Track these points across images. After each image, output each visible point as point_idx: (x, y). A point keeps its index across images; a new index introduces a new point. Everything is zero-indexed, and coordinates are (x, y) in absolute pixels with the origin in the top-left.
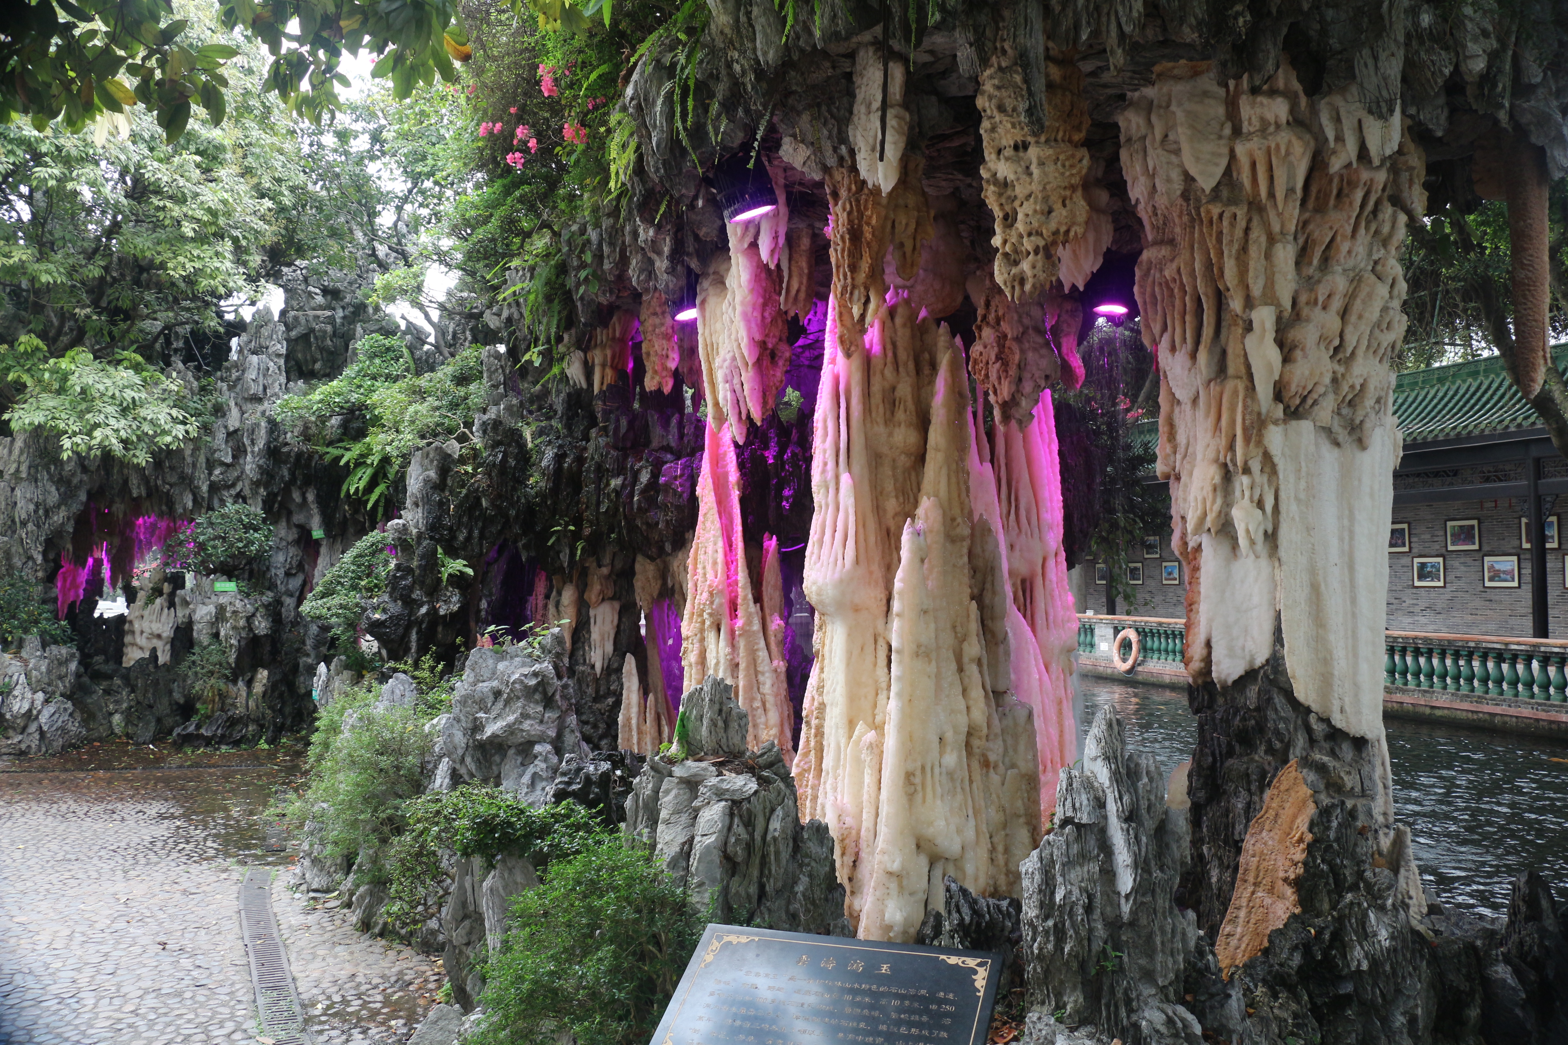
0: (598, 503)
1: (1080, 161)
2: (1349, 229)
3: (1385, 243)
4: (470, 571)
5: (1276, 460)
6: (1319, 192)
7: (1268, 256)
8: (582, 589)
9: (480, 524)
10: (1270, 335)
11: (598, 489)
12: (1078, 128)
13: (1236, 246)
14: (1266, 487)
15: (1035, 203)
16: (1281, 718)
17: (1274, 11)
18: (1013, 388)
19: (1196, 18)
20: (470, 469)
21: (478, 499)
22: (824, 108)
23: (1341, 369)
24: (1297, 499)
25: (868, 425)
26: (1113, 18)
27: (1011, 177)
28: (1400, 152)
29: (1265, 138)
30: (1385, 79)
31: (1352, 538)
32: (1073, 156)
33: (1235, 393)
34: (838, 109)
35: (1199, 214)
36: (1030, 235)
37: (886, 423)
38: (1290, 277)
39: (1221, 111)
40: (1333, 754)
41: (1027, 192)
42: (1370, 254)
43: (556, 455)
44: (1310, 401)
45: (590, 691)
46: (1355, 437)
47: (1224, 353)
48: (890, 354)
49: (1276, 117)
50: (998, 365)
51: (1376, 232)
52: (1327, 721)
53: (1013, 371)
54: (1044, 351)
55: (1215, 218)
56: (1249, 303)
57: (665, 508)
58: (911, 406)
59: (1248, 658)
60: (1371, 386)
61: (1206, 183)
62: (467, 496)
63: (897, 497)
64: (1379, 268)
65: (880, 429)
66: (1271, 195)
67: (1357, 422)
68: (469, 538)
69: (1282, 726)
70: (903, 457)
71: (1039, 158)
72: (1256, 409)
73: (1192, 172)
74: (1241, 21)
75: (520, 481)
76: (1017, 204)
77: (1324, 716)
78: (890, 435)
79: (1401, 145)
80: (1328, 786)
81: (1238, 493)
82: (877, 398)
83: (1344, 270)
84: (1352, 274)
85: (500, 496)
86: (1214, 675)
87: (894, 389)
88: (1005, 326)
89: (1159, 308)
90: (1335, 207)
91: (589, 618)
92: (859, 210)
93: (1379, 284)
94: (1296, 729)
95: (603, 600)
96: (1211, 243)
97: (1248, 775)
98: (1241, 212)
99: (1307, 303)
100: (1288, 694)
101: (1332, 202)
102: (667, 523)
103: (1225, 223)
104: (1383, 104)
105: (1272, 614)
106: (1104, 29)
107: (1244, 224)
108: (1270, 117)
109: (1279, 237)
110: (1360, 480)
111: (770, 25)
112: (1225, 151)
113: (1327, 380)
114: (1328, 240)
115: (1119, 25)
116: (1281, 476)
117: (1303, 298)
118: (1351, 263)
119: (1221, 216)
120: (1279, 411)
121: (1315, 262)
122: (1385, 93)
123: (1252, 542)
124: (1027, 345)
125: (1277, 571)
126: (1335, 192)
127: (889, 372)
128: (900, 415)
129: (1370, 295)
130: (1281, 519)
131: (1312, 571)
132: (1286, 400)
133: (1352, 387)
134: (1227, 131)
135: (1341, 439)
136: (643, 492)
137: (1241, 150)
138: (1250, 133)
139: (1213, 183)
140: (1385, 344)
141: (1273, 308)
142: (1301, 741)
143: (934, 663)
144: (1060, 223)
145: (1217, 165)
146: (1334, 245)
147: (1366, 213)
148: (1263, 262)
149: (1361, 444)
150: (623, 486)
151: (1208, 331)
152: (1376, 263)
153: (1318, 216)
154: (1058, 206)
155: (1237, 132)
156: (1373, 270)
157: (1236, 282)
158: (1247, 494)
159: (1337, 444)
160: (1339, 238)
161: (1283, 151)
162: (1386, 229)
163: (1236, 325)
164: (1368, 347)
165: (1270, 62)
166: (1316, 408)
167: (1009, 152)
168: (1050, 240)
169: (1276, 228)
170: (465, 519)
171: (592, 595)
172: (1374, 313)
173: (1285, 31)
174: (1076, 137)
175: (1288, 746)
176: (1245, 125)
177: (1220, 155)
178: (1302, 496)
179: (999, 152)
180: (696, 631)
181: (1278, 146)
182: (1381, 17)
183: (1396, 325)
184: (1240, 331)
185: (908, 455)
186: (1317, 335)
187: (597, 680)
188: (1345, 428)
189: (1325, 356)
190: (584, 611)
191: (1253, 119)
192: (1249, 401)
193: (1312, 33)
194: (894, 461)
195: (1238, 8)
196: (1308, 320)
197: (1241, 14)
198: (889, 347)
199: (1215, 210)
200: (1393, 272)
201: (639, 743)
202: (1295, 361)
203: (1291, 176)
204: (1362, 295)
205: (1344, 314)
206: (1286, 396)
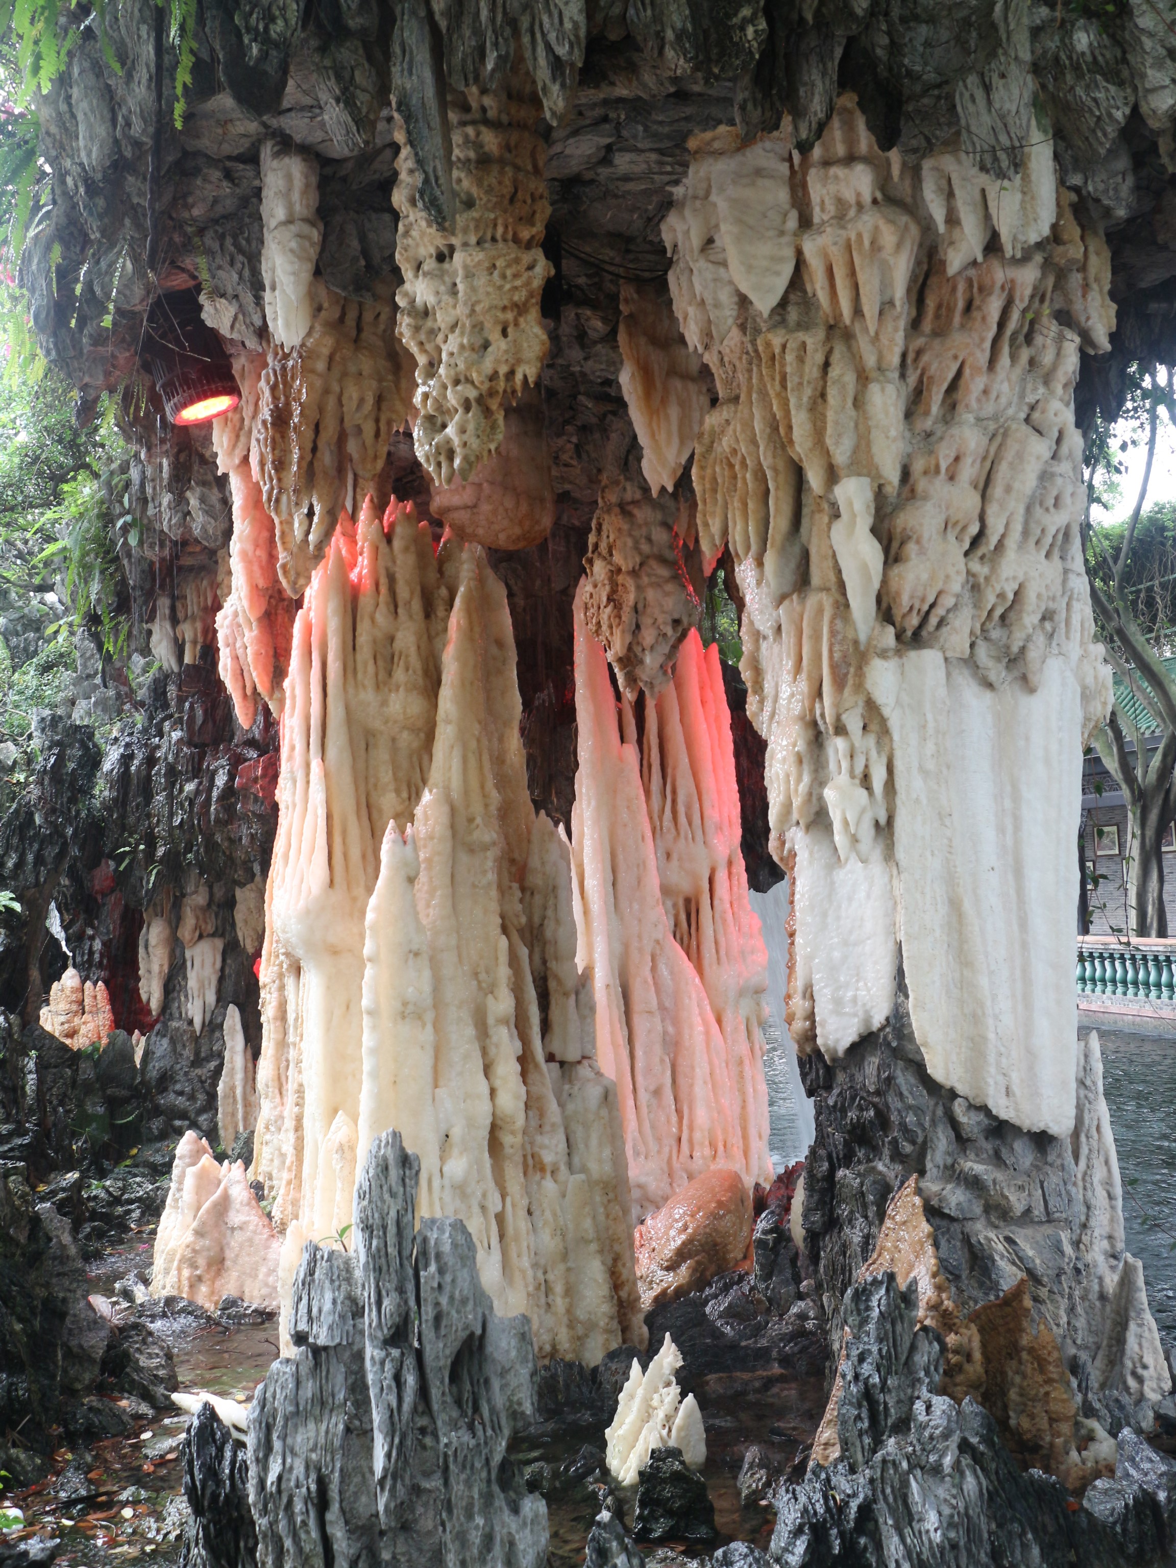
0: (171, 815)
1: (530, 268)
2: (983, 357)
3: (1047, 380)
4: (17, 907)
5: (886, 712)
6: (939, 307)
7: (858, 403)
8: (175, 923)
9: (36, 846)
10: (864, 522)
11: (170, 797)
12: (530, 220)
13: (808, 392)
14: (874, 753)
15: (462, 334)
16: (909, 1107)
17: (809, 17)
18: (628, 639)
19: (673, 29)
20: (22, 778)
21: (31, 815)
22: (229, 241)
23: (980, 570)
24: (921, 769)
25: (351, 691)
26: (538, 36)
27: (431, 300)
28: (1056, 236)
29: (843, 227)
30: (1002, 117)
31: (1017, 828)
32: (517, 261)
33: (820, 611)
34: (248, 240)
35: (756, 351)
36: (457, 382)
37: (378, 687)
38: (893, 433)
39: (783, 195)
40: (998, 1160)
41: (450, 320)
42: (1022, 396)
43: (122, 756)
44: (933, 620)
45: (188, 1053)
46: (1016, 673)
47: (806, 556)
48: (384, 589)
49: (858, 195)
50: (609, 610)
51: (1032, 362)
52: (984, 1109)
53: (627, 614)
54: (669, 587)
55: (777, 351)
56: (832, 476)
57: (245, 818)
58: (415, 661)
59: (861, 1013)
60: (1031, 595)
61: (764, 304)
62: (17, 811)
63: (398, 791)
64: (1036, 415)
65: (368, 695)
66: (858, 312)
67: (1015, 649)
68: (19, 865)
69: (910, 1119)
70: (405, 735)
71: (465, 267)
72: (850, 635)
73: (744, 289)
74: (750, 31)
75: (86, 792)
76: (440, 337)
77: (978, 1102)
78: (384, 703)
79: (1054, 227)
80: (988, 1209)
81: (832, 766)
82: (365, 652)
83: (979, 419)
84: (992, 426)
85: (53, 811)
86: (819, 1041)
87: (392, 639)
88: (617, 558)
89: (719, 496)
90: (962, 326)
91: (184, 961)
92: (285, 383)
93: (1034, 437)
94: (933, 1122)
95: (201, 937)
96: (773, 389)
97: (863, 1194)
98: (814, 340)
99: (925, 473)
100: (919, 1068)
101: (957, 319)
102: (253, 837)
103: (790, 357)
104: (1002, 156)
105: (891, 946)
106: (528, 54)
107: (820, 358)
108: (849, 196)
109: (873, 374)
110: (1027, 739)
111: (92, 111)
112: (790, 253)
113: (956, 585)
114: (951, 375)
115: (549, 48)
116: (896, 736)
117: (918, 466)
118: (989, 409)
119: (784, 347)
120: (888, 636)
121: (935, 409)
122: (1004, 139)
123: (855, 840)
124: (645, 580)
125: (895, 882)
126: (961, 305)
127: (382, 617)
128: (399, 675)
129: (1020, 456)
130: (898, 802)
131: (950, 879)
132: (898, 619)
133: (1001, 596)
134: (792, 223)
135: (993, 677)
136: (221, 798)
137: (810, 248)
138: (823, 222)
139: (774, 299)
140: (1052, 530)
141: (866, 481)
142: (942, 1140)
143: (429, 1028)
144: (497, 361)
145: (778, 274)
146: (962, 382)
147: (1008, 332)
148: (851, 411)
149: (1026, 683)
150: (197, 792)
151: (779, 523)
152: (1033, 408)
153: (937, 343)
154: (494, 336)
155: (805, 222)
156: (1027, 420)
157: (809, 444)
158: (845, 765)
159: (990, 686)
160: (967, 371)
161: (867, 243)
162: (1047, 358)
163: (820, 511)
164: (1026, 533)
165: (817, 99)
166: (945, 630)
167: (429, 265)
168: (485, 387)
169: (870, 360)
170: (15, 841)
171: (186, 931)
172: (1028, 481)
173: (838, 52)
174: (526, 234)
175: (923, 1150)
176: (817, 210)
177: (781, 260)
178: (930, 765)
179: (419, 267)
180: (275, 977)
181: (860, 236)
182: (994, 27)
183: (1067, 499)
184: (826, 519)
185: (413, 730)
186: (940, 520)
187: (196, 1039)
188: (998, 659)
189: (957, 550)
190: (178, 952)
191: (827, 201)
192: (839, 625)
193: (879, 52)
194: (394, 740)
195: (746, 12)
196: (925, 498)
197: (752, 20)
198: (383, 581)
199: (776, 341)
200: (1058, 420)
201: (245, 1119)
202: (907, 560)
203: (886, 284)
204: (1009, 454)
205: (985, 487)
206: (898, 613)
